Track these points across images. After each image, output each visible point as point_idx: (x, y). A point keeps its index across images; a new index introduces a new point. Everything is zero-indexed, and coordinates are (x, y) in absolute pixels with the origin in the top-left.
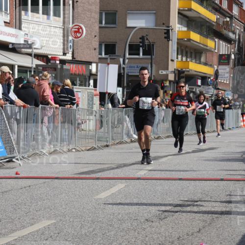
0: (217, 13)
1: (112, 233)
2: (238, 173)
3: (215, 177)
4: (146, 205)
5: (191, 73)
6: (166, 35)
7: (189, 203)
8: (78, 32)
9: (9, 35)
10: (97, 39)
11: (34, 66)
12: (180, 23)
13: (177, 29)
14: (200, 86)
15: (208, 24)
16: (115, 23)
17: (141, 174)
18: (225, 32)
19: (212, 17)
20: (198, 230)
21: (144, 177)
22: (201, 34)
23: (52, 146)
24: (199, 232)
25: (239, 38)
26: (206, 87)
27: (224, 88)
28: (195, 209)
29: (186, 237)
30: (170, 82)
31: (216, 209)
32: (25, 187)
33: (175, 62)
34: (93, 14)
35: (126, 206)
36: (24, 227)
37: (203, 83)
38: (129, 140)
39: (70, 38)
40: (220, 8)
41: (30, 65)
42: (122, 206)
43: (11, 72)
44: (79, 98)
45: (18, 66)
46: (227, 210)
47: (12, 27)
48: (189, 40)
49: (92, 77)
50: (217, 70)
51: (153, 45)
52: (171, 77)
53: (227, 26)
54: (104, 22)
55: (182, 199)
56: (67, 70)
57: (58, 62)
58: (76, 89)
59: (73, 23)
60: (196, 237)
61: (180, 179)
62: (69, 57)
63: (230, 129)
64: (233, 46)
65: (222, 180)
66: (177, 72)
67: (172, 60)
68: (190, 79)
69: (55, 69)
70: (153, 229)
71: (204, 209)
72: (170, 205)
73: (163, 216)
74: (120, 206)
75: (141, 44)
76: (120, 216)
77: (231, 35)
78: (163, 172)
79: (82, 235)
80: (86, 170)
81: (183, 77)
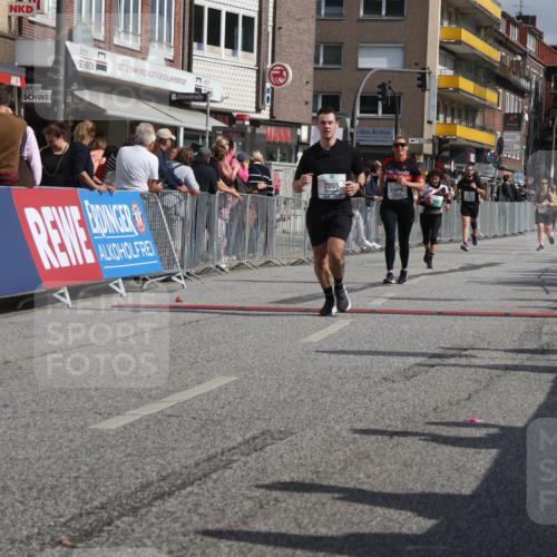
0: (501, 48)
1: (329, 399)
2: (533, 303)
3: (497, 310)
4: (384, 354)
5: (459, 142)
6: (420, 82)
7: (453, 352)
8: (281, 75)
9: (172, 79)
10: (310, 86)
11: (210, 129)
12: (443, 63)
13: (438, 73)
14: (473, 164)
15: (487, 66)
16: (339, 62)
17: (377, 304)
18: (514, 78)
19: (494, 54)
20: (466, 396)
21: (382, 308)
22: (475, 80)
23: (235, 258)
24: (468, 399)
25: (537, 88)
26: (483, 166)
27: (512, 167)
28: (463, 361)
29: (446, 407)
30: (426, 156)
31: (497, 362)
32: (190, 323)
33: (435, 125)
34: (305, 48)
35: (352, 356)
36: (186, 387)
37: (478, 160)
38: (358, 249)
39: (268, 85)
40: (507, 39)
41: (203, 128)
42: (345, 356)
43: (174, 138)
44: (279, 181)
45: (186, 129)
46: (515, 363)
47: (176, 67)
48: (457, 90)
49: (301, 148)
50: (501, 139)
51: (399, 98)
52: (428, 149)
53: (518, 68)
54: (321, 61)
55: (442, 345)
56: (263, 136)
57: (247, 123)
58: (275, 166)
59: (273, 61)
60: (464, 407)
61: (440, 313)
62: (265, 115)
63: (520, 233)
64: (527, 100)
65: (507, 315)
66: (436, 141)
67: (430, 122)
68: (458, 151)
69: (243, 134)
70: (395, 394)
71: (477, 362)
72: (423, 355)
73: (411, 373)
74: (342, 356)
75: (380, 96)
76: (342, 370)
77: (524, 83)
78: (412, 302)
79: (279, 401)
80: (288, 296)
81: (446, 149)
